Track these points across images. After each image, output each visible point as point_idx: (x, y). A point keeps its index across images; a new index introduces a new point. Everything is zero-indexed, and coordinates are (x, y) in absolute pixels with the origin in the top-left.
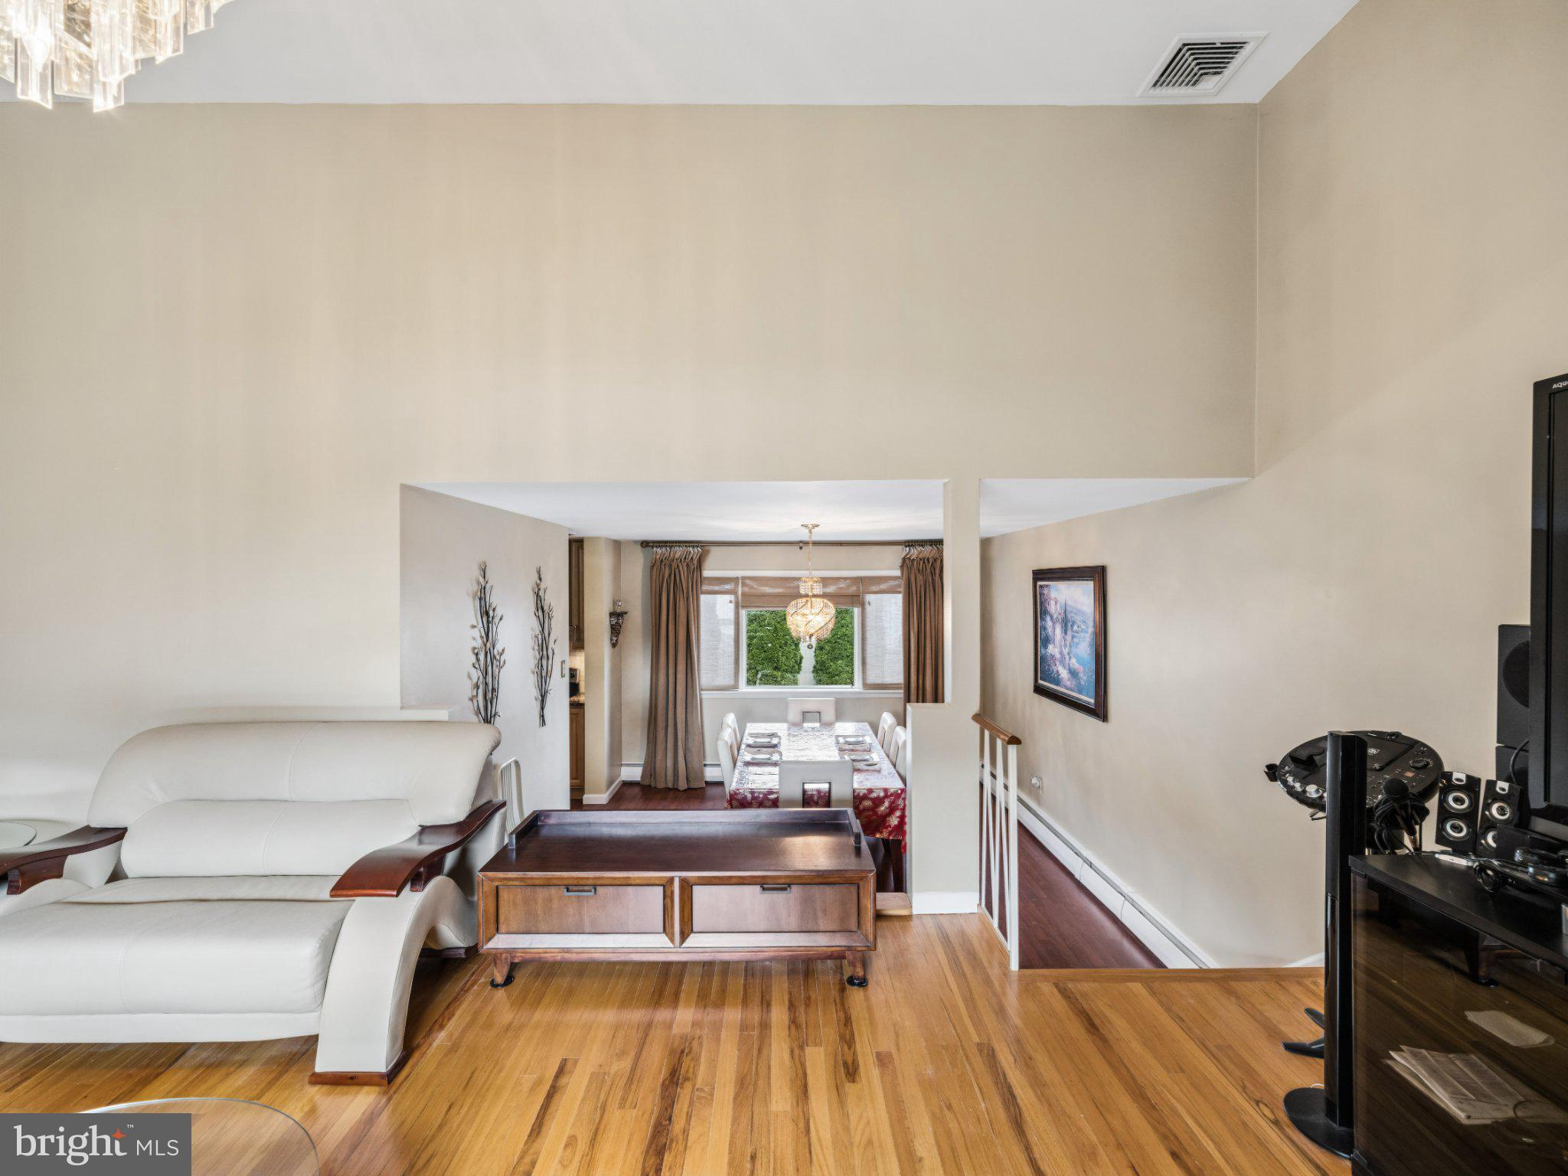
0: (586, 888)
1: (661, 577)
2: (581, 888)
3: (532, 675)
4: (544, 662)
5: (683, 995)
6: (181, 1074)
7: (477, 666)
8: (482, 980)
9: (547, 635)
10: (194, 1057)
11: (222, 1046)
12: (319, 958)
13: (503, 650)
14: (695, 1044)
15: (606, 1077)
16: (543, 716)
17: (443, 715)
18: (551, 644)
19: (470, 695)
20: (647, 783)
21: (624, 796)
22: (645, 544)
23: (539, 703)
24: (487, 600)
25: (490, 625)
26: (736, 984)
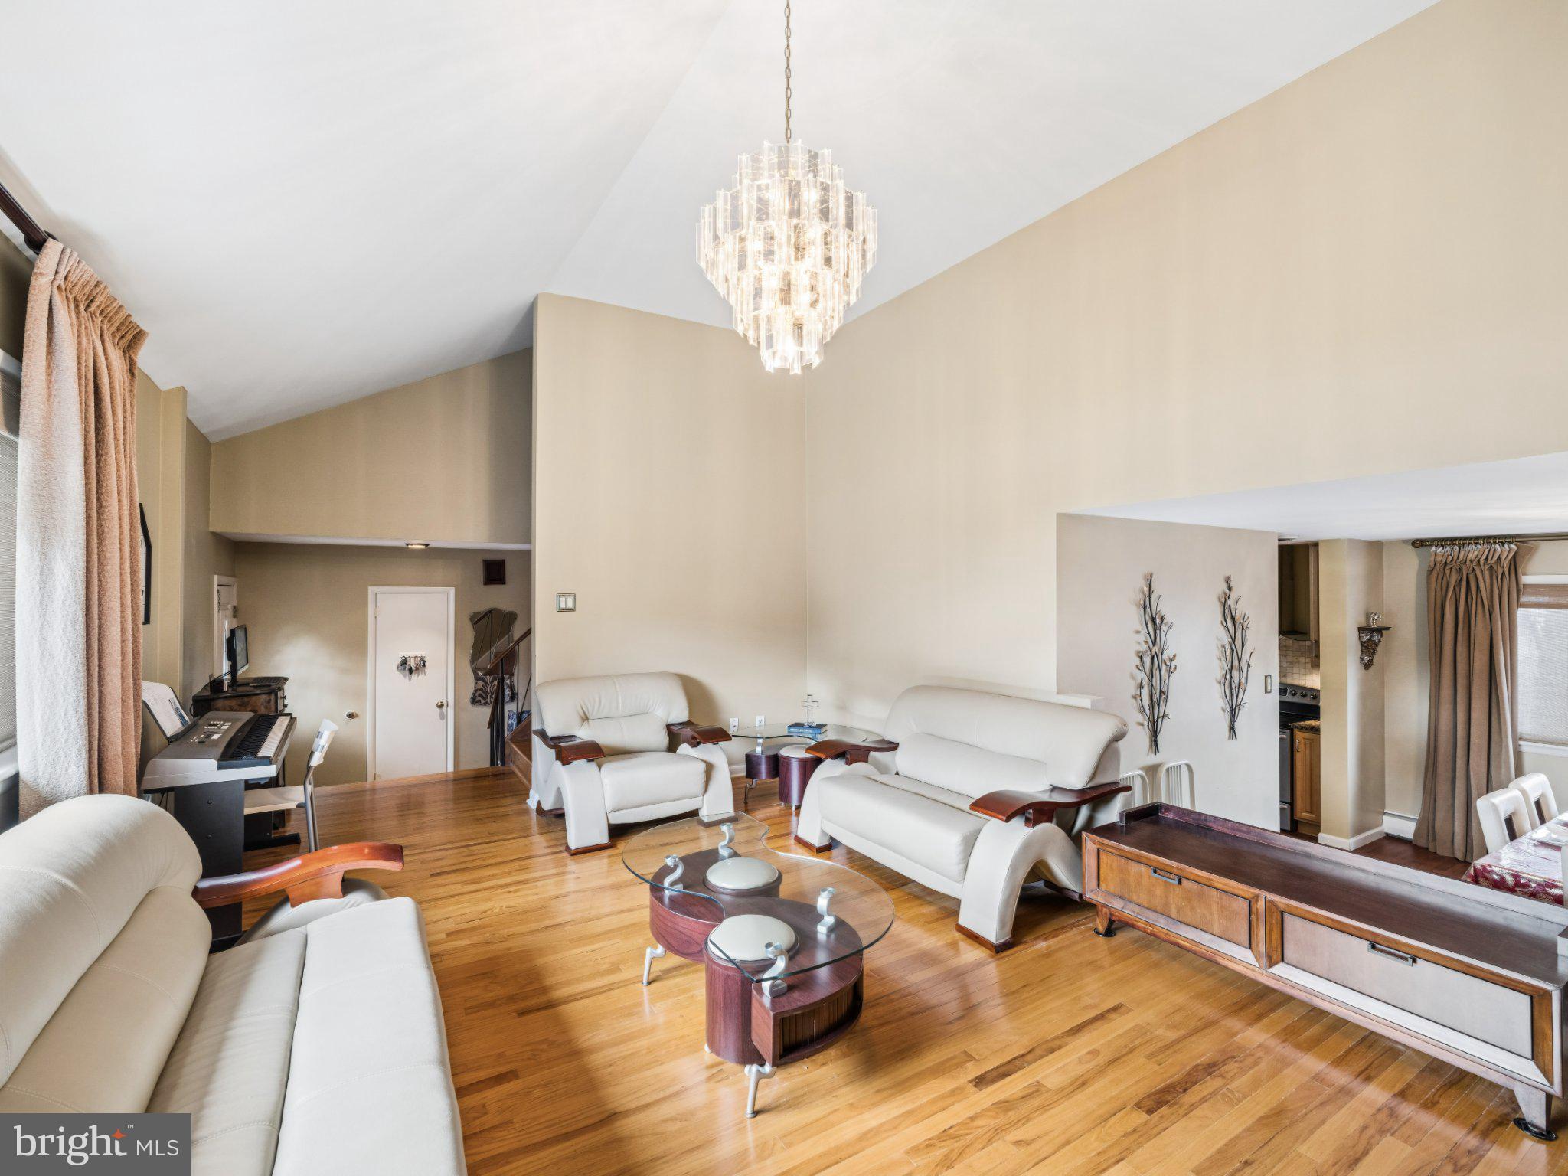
0: (1172, 876)
1: (1445, 582)
2: (1168, 875)
3: (1218, 685)
4: (1235, 674)
5: (1266, 1020)
6: (901, 894)
7: (1142, 668)
8: (1091, 925)
9: (1239, 646)
10: (910, 888)
11: (925, 889)
12: (962, 848)
13: (1174, 656)
14: (1249, 1061)
15: (1148, 1033)
16: (1233, 729)
17: (1085, 702)
18: (1246, 657)
19: (1133, 693)
20: (1422, 843)
21: (1382, 848)
22: (1419, 544)
23: (1227, 717)
24: (1154, 608)
25: (1158, 632)
26: (1341, 1044)
